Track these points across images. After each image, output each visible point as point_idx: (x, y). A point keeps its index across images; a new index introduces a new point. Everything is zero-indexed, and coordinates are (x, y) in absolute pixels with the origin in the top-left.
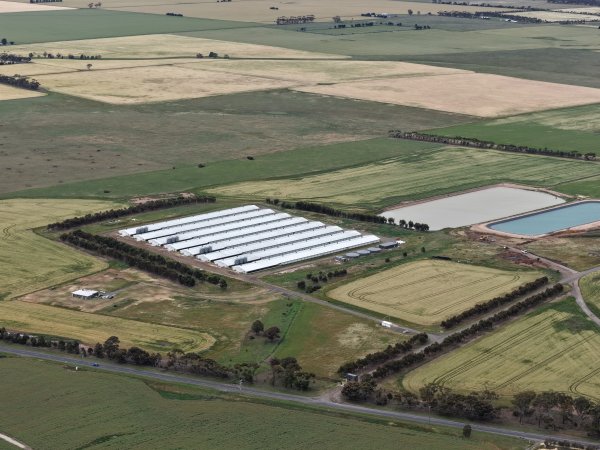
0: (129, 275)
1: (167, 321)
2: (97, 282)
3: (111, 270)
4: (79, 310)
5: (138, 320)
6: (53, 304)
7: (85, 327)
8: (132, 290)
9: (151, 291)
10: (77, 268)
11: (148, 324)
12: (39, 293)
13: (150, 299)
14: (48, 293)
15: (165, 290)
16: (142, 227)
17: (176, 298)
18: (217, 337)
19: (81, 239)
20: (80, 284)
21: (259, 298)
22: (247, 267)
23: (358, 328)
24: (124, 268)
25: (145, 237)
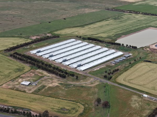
0: (40, 73)
1: (61, 96)
2: (28, 77)
3: (32, 70)
4: (25, 92)
5: (50, 97)
6: (15, 89)
7: (30, 102)
8: (43, 81)
9: (50, 81)
10: (19, 70)
11: (54, 99)
12: (8, 83)
13: (51, 85)
14: (11, 83)
15: (55, 80)
16: (38, 50)
17: (60, 84)
18: (83, 105)
19: (18, 56)
20: (22, 78)
21: (92, 83)
22: (83, 68)
23: (135, 98)
24: (38, 69)
25: (40, 54)
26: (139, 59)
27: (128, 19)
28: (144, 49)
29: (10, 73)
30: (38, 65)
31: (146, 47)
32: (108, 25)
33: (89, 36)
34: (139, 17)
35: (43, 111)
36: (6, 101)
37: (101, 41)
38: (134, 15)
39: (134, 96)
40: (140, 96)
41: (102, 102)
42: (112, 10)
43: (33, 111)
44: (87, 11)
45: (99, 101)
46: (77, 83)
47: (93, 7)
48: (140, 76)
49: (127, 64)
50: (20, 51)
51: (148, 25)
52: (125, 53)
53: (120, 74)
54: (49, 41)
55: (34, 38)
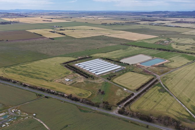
0: (76, 75)
1: (82, 87)
2: (70, 77)
3: (73, 74)
4: (66, 84)
5: (77, 87)
6: (61, 83)
7: (66, 89)
8: (76, 79)
9: (80, 79)
10: (67, 73)
11: (79, 88)
12: (59, 79)
13: (79, 82)
14: (61, 80)
15: (83, 79)
16: (79, 64)
17: (84, 81)
18: (92, 92)
19: (68, 66)
20: (67, 77)
21: (100, 82)
22: (98, 74)
23: (119, 90)
24: (75, 73)
25: (79, 66)
26: (128, 70)
27: (131, 49)
28: (134, 65)
29: (62, 74)
30: (76, 71)
31: (135, 64)
32: (119, 52)
33: (107, 58)
34: (137, 48)
35: (70, 94)
36: (55, 88)
37: (112, 60)
38: (134, 47)
39: (119, 89)
40: (122, 89)
41: (102, 91)
42: (123, 45)
43: (66, 94)
44: (111, 45)
45: (100, 90)
46: (93, 81)
47: (114, 43)
48: (126, 79)
49: (122, 72)
50: (71, 64)
51: (140, 53)
52: (122, 67)
53: (116, 78)
54: (86, 59)
55: (80, 58)
